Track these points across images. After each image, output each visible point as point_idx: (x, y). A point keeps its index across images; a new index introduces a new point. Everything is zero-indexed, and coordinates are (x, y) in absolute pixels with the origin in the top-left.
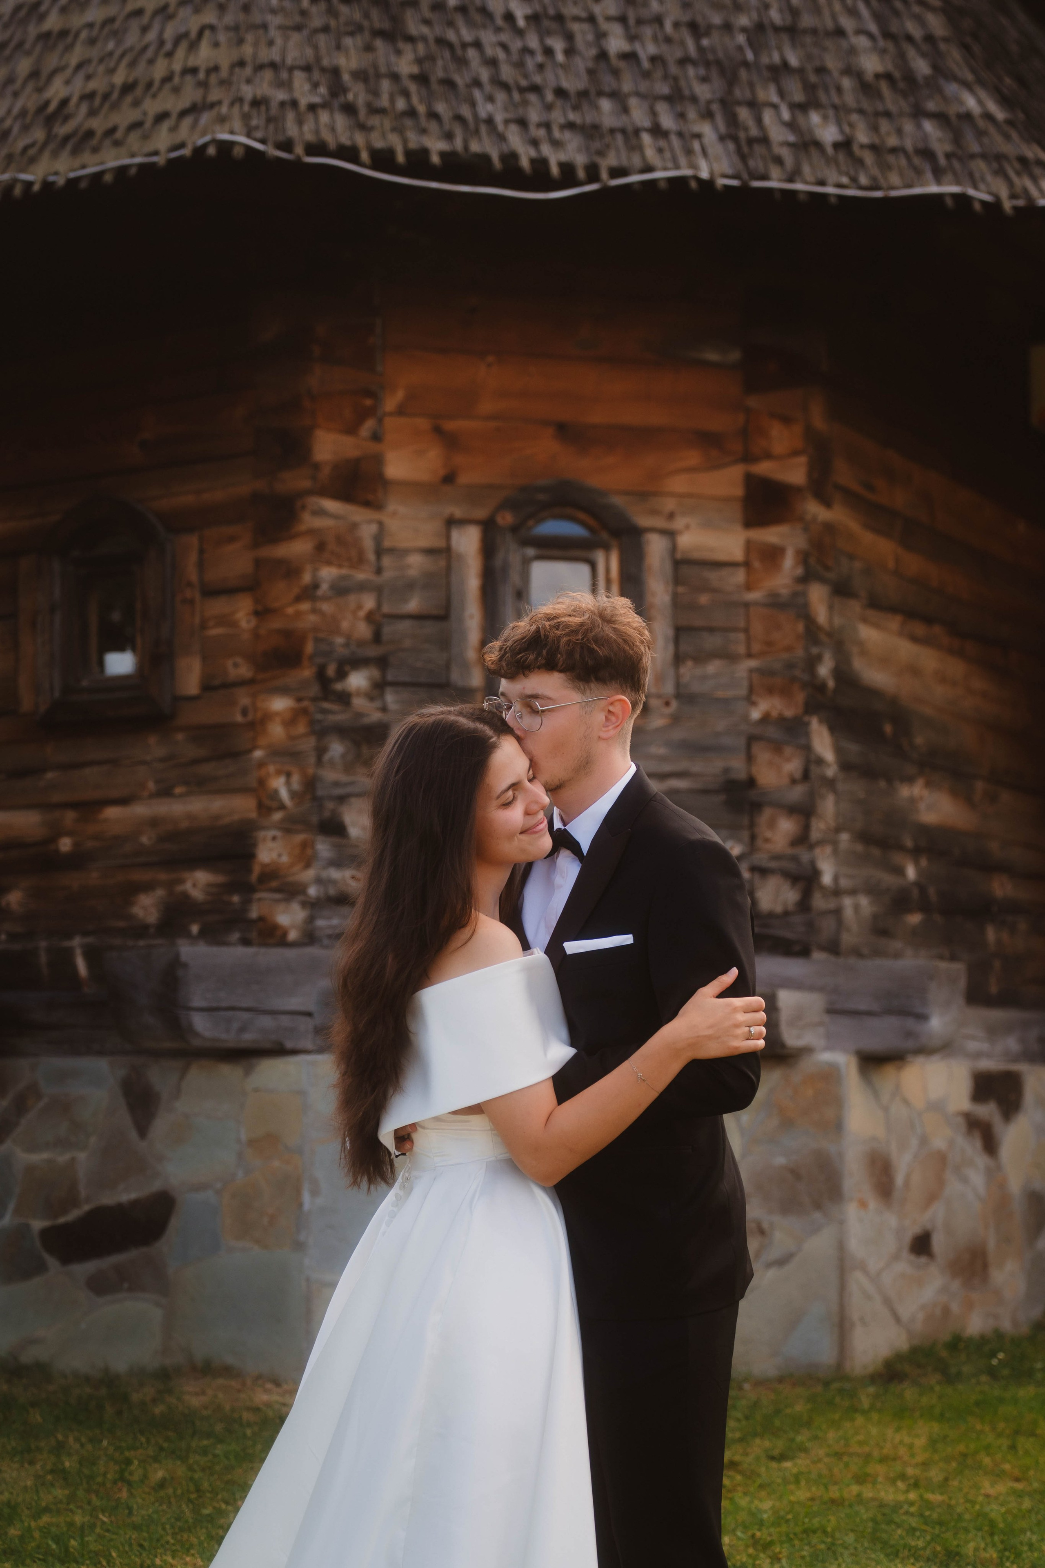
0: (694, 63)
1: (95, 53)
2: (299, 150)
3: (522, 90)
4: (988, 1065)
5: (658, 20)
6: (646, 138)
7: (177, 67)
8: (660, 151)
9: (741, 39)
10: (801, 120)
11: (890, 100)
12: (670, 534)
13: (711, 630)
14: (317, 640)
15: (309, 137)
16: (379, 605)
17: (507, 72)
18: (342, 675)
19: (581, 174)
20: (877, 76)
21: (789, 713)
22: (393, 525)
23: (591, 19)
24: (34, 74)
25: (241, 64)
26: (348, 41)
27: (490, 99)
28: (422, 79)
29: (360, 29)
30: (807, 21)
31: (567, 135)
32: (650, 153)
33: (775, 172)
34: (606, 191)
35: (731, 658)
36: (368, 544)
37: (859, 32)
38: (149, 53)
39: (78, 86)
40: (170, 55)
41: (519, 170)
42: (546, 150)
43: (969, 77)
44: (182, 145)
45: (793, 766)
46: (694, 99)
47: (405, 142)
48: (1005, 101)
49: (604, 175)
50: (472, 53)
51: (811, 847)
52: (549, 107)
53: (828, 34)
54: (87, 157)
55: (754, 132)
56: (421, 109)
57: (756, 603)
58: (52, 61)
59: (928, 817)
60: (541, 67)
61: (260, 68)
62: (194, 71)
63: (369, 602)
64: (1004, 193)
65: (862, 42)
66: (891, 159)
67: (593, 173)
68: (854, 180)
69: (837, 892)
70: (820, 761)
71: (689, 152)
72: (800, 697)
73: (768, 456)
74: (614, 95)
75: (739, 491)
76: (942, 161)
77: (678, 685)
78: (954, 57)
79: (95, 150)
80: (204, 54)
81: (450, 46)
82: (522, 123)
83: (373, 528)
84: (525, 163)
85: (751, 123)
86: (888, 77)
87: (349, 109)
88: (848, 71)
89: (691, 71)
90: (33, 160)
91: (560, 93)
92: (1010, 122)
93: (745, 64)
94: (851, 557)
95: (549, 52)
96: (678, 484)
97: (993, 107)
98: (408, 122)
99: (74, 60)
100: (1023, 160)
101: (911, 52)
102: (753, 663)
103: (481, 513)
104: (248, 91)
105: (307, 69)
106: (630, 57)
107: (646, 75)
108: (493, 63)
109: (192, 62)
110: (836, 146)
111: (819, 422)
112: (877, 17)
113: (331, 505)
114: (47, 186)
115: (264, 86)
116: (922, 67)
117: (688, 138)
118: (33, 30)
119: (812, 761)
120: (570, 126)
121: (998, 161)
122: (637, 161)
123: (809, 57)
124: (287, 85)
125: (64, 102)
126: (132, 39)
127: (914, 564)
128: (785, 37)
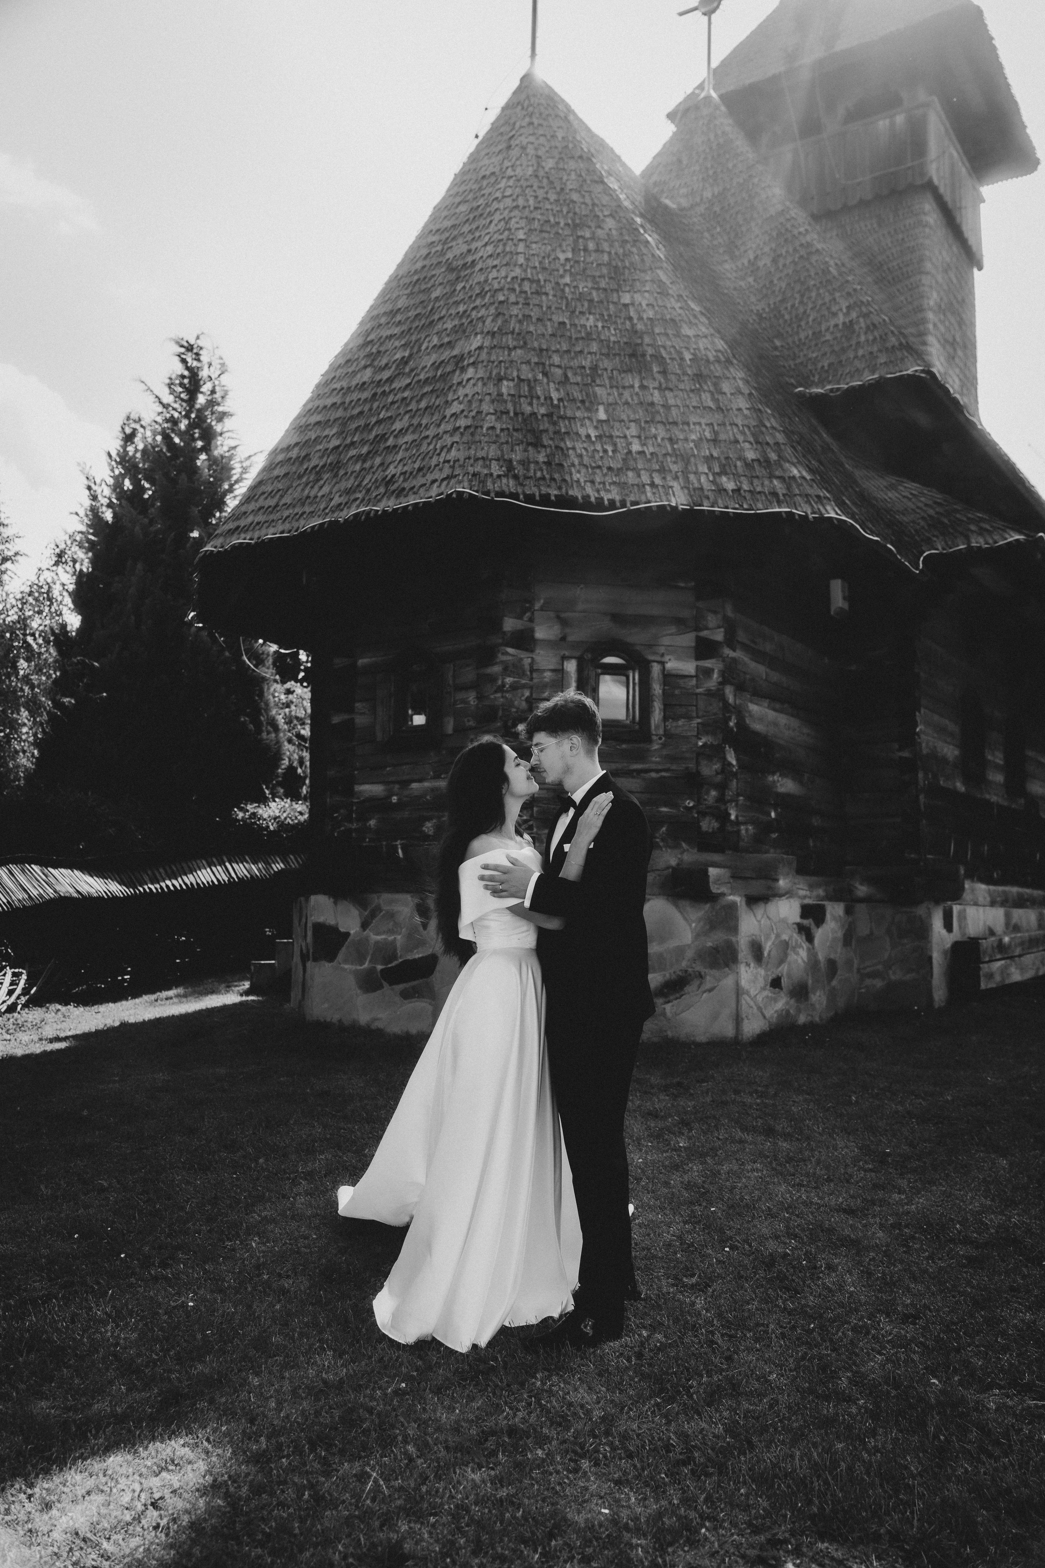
0: (671, 456)
1: (407, 454)
2: (493, 495)
3: (593, 468)
4: (807, 901)
5: (655, 437)
6: (648, 488)
7: (442, 460)
8: (654, 493)
9: (692, 445)
10: (718, 480)
11: (759, 471)
12: (663, 663)
13: (681, 705)
14: (503, 710)
15: (497, 489)
16: (531, 694)
17: (586, 460)
18: (515, 725)
19: (618, 504)
20: (753, 460)
21: (715, 743)
22: (538, 659)
23: (625, 437)
24: (382, 464)
25: (469, 458)
26: (517, 448)
27: (579, 472)
28: (548, 463)
29: (522, 442)
30: (722, 437)
31: (612, 487)
32: (649, 494)
33: (706, 503)
34: (629, 511)
35: (690, 718)
36: (527, 667)
37: (744, 441)
38: (430, 454)
39: (399, 469)
40: (439, 454)
41: (591, 502)
42: (603, 494)
43: (795, 461)
44: (442, 494)
45: (717, 766)
46: (670, 471)
47: (540, 490)
48: (811, 470)
49: (628, 505)
50: (571, 452)
51: (725, 804)
52: (605, 475)
53: (731, 442)
54: (402, 499)
55: (696, 485)
56: (547, 476)
57: (700, 694)
58: (389, 459)
59: (781, 790)
60: (602, 457)
61: (476, 460)
62: (449, 461)
63: (527, 693)
64: (809, 512)
65: (747, 445)
66: (758, 496)
67: (623, 504)
68: (741, 506)
69: (737, 823)
70: (730, 764)
71: (667, 494)
72: (720, 736)
73: (707, 628)
74: (634, 469)
75: (693, 644)
76: (781, 497)
77: (665, 730)
78: (788, 452)
79: (406, 496)
80: (453, 454)
81: (562, 449)
82: (593, 482)
83: (529, 660)
84: (593, 499)
85: (695, 481)
86: (758, 460)
87: (516, 477)
88: (739, 459)
89: (669, 459)
90: (379, 501)
91: (610, 469)
92: (812, 480)
93: (694, 456)
94: (745, 673)
95: (605, 451)
96: (666, 641)
97: (805, 474)
98: (542, 482)
99: (399, 457)
100: (818, 497)
101: (769, 450)
102: (699, 720)
103: (578, 654)
104: (471, 470)
105: (498, 460)
106: (641, 453)
107: (649, 461)
108: (580, 456)
109: (448, 458)
110: (733, 491)
111: (730, 613)
112: (753, 435)
113: (510, 650)
114: (384, 512)
115: (478, 468)
116: (773, 456)
117: (666, 488)
118: (382, 446)
119: (727, 764)
120: (614, 483)
121: (806, 497)
122: (643, 498)
123: (722, 452)
124: (489, 467)
125: (394, 476)
126: (424, 448)
127: (775, 676)
128: (712, 443)
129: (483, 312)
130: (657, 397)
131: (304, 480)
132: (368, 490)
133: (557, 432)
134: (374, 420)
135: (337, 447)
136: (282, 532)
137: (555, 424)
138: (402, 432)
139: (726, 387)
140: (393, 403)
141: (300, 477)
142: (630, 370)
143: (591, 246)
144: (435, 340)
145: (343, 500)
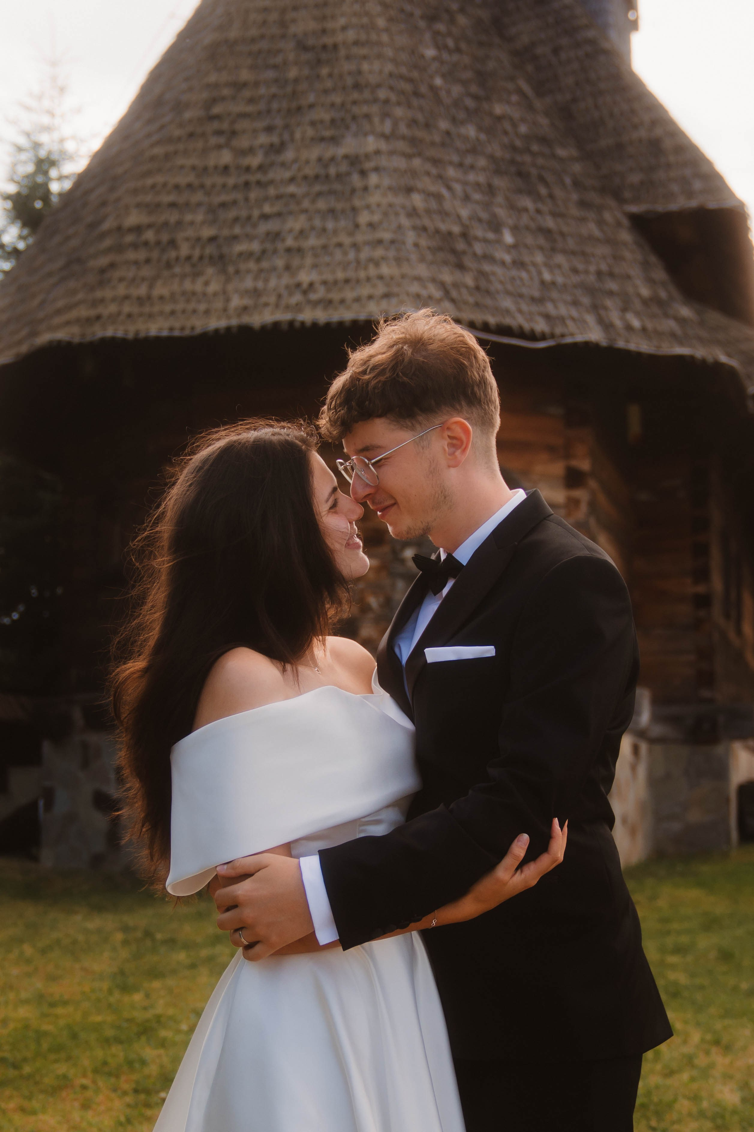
0: (577, 287)
1: (320, 261)
3: (516, 296)
5: (561, 266)
6: (569, 321)
7: (371, 274)
8: (576, 328)
9: (593, 277)
10: (625, 316)
11: (655, 309)
17: (509, 287)
19: (549, 336)
20: (648, 298)
23: (535, 264)
24: (288, 268)
25: (404, 276)
26: (444, 269)
28: (478, 288)
29: (447, 263)
30: (616, 271)
31: (540, 318)
32: (572, 328)
33: (621, 340)
34: (560, 345)
37: (637, 277)
38: (353, 265)
39: (314, 276)
40: (366, 268)
41: (526, 333)
42: (533, 324)
43: (681, 300)
46: (582, 304)
49: (557, 337)
50: (492, 278)
52: (529, 305)
53: (625, 277)
54: (333, 312)
55: (608, 321)
58: (296, 262)
60: (519, 285)
61: (412, 279)
62: (382, 277)
64: (706, 354)
65: (639, 282)
66: (662, 336)
67: (553, 336)
68: (651, 345)
71: (587, 329)
73: (575, 457)
74: (551, 300)
75: (564, 473)
78: (673, 290)
79: (336, 309)
80: (385, 270)
81: (485, 274)
82: (521, 311)
84: (526, 329)
85: (606, 317)
86: (652, 299)
87: (453, 301)
88: (636, 295)
89: (578, 291)
90: (302, 310)
92: (698, 321)
93: (597, 289)
94: (600, 507)
95: (521, 279)
99: (310, 262)
100: (708, 339)
101: (658, 288)
105: (431, 280)
106: (554, 283)
107: (562, 292)
109: (379, 273)
110: (640, 329)
111: (592, 444)
112: (643, 272)
114: (315, 325)
116: (663, 294)
117: (585, 322)
118: (280, 246)
120: (539, 314)
121: (701, 340)
122: (568, 332)
123: (620, 287)
125: (311, 285)
126: (338, 255)
128: (609, 278)
129: (365, 109)
130: (550, 223)
131: (177, 270)
132: (279, 296)
133: (475, 254)
134: (256, 213)
135: (212, 239)
136: (171, 329)
137: (469, 244)
138: (302, 233)
139: (607, 216)
140: (279, 197)
141: (169, 265)
142: (519, 191)
143: (450, 43)
144: (310, 132)
145: (247, 301)
